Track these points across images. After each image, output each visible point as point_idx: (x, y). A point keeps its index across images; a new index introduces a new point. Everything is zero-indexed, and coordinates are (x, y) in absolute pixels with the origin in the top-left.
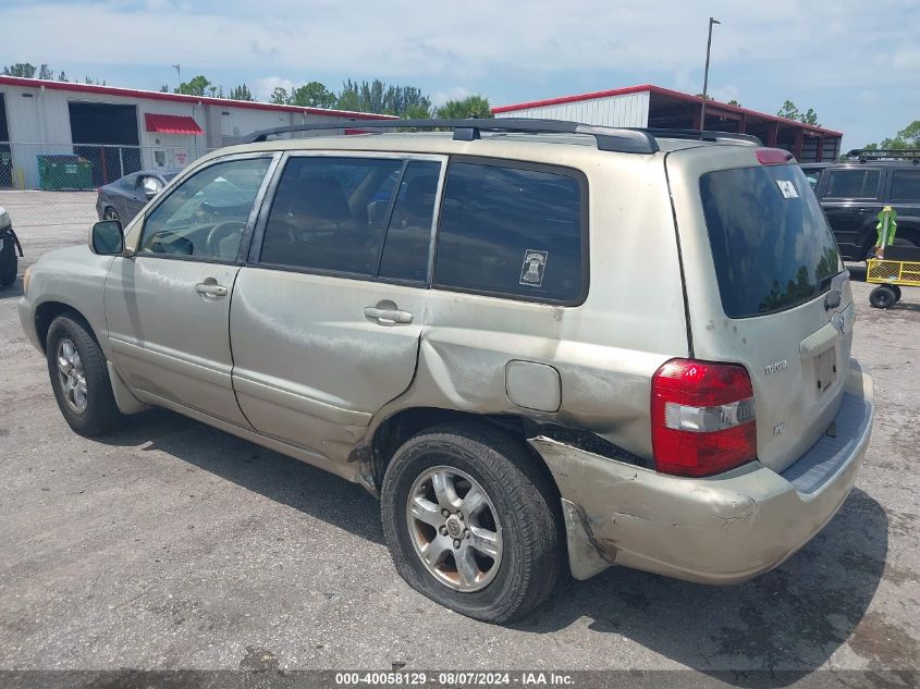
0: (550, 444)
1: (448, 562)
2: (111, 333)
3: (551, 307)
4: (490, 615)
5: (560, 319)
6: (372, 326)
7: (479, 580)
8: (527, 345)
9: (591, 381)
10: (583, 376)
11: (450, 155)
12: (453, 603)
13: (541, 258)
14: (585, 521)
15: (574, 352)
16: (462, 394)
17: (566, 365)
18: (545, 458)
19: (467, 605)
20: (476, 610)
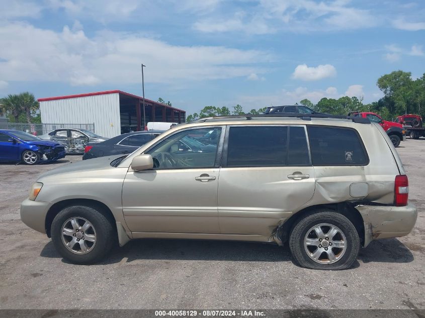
0: (362, 206)
1: (324, 256)
2: (124, 207)
3: (359, 167)
4: (345, 267)
5: (363, 169)
6: (293, 181)
7: (338, 258)
8: (356, 178)
9: (378, 185)
10: (376, 184)
11: (306, 125)
12: (330, 268)
13: (351, 153)
14: (371, 227)
15: (371, 178)
16: (332, 198)
17: (370, 182)
18: (360, 211)
19: (335, 267)
20: (340, 267)
